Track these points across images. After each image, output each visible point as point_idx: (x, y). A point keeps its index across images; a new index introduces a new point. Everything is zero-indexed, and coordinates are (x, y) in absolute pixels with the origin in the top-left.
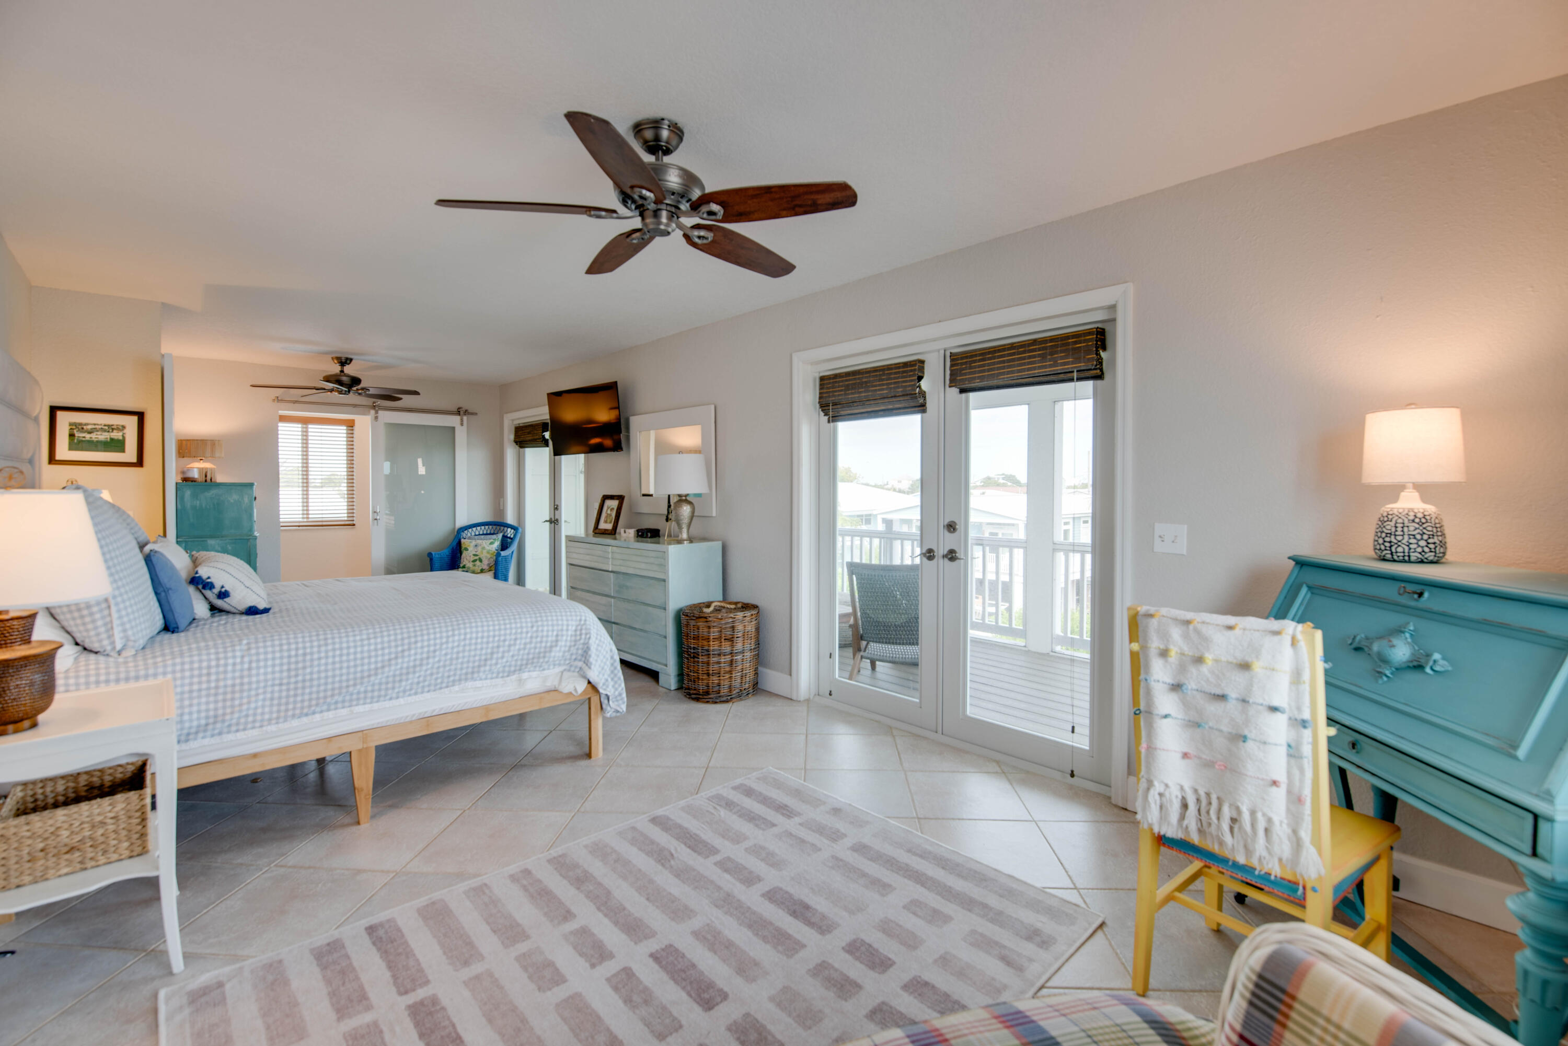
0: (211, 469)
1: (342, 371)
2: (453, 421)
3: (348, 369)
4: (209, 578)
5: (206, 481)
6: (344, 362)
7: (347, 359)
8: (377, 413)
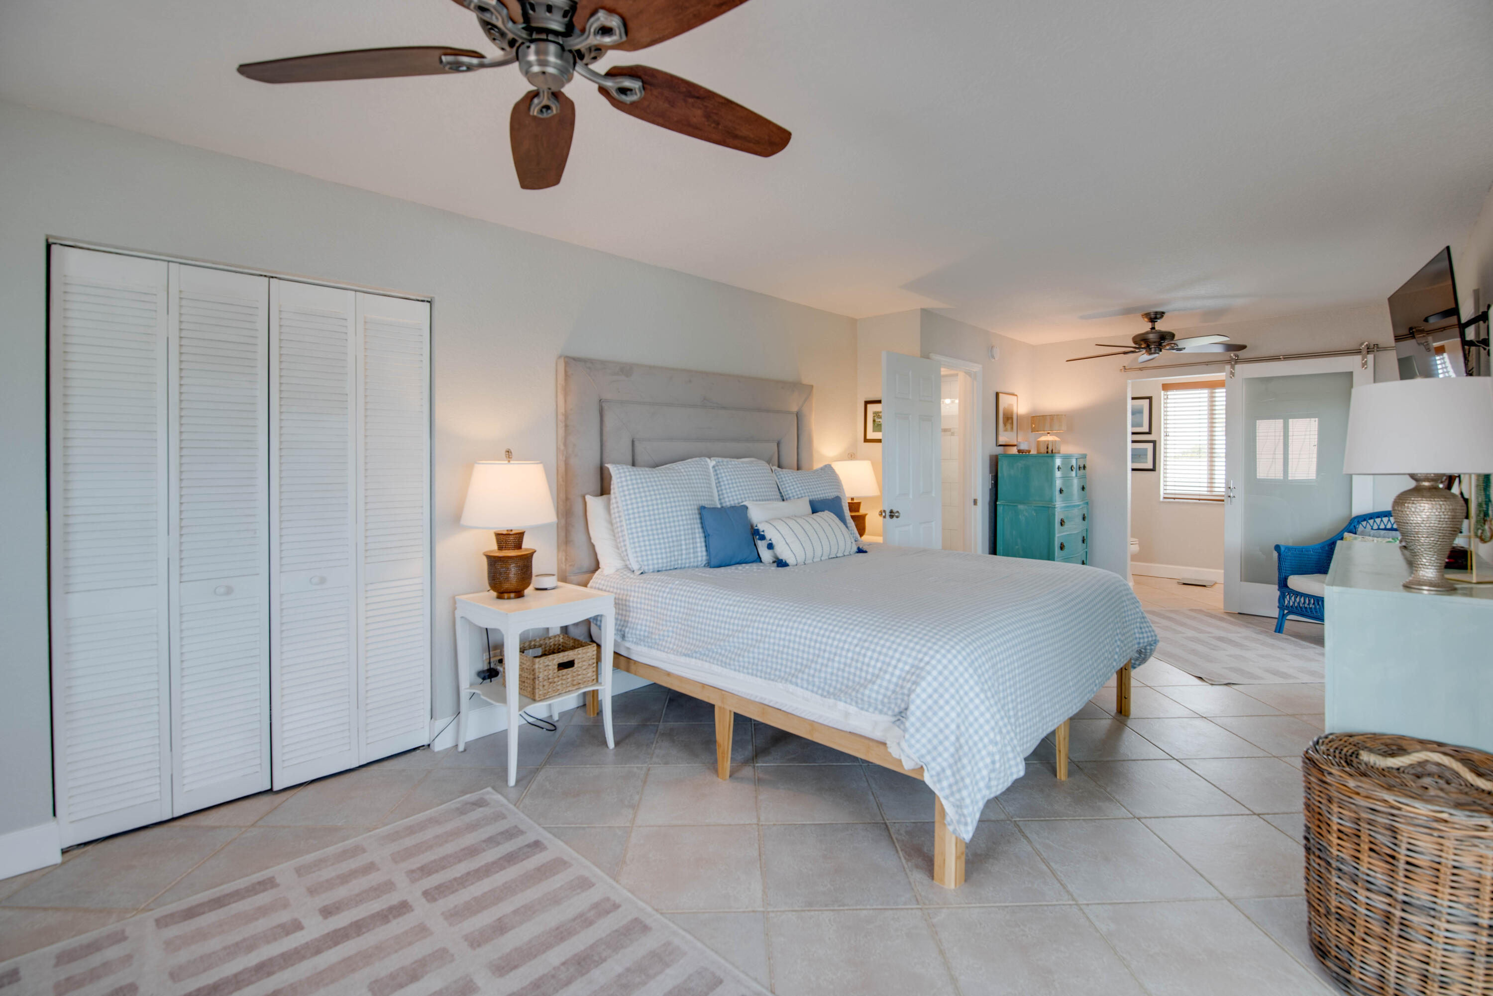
0: (1052, 442)
1: (1153, 328)
2: (1351, 363)
3: (1161, 326)
4: (763, 531)
5: (1047, 452)
6: (1154, 317)
7: (1156, 313)
8: (1233, 367)
